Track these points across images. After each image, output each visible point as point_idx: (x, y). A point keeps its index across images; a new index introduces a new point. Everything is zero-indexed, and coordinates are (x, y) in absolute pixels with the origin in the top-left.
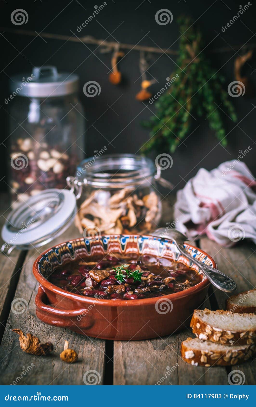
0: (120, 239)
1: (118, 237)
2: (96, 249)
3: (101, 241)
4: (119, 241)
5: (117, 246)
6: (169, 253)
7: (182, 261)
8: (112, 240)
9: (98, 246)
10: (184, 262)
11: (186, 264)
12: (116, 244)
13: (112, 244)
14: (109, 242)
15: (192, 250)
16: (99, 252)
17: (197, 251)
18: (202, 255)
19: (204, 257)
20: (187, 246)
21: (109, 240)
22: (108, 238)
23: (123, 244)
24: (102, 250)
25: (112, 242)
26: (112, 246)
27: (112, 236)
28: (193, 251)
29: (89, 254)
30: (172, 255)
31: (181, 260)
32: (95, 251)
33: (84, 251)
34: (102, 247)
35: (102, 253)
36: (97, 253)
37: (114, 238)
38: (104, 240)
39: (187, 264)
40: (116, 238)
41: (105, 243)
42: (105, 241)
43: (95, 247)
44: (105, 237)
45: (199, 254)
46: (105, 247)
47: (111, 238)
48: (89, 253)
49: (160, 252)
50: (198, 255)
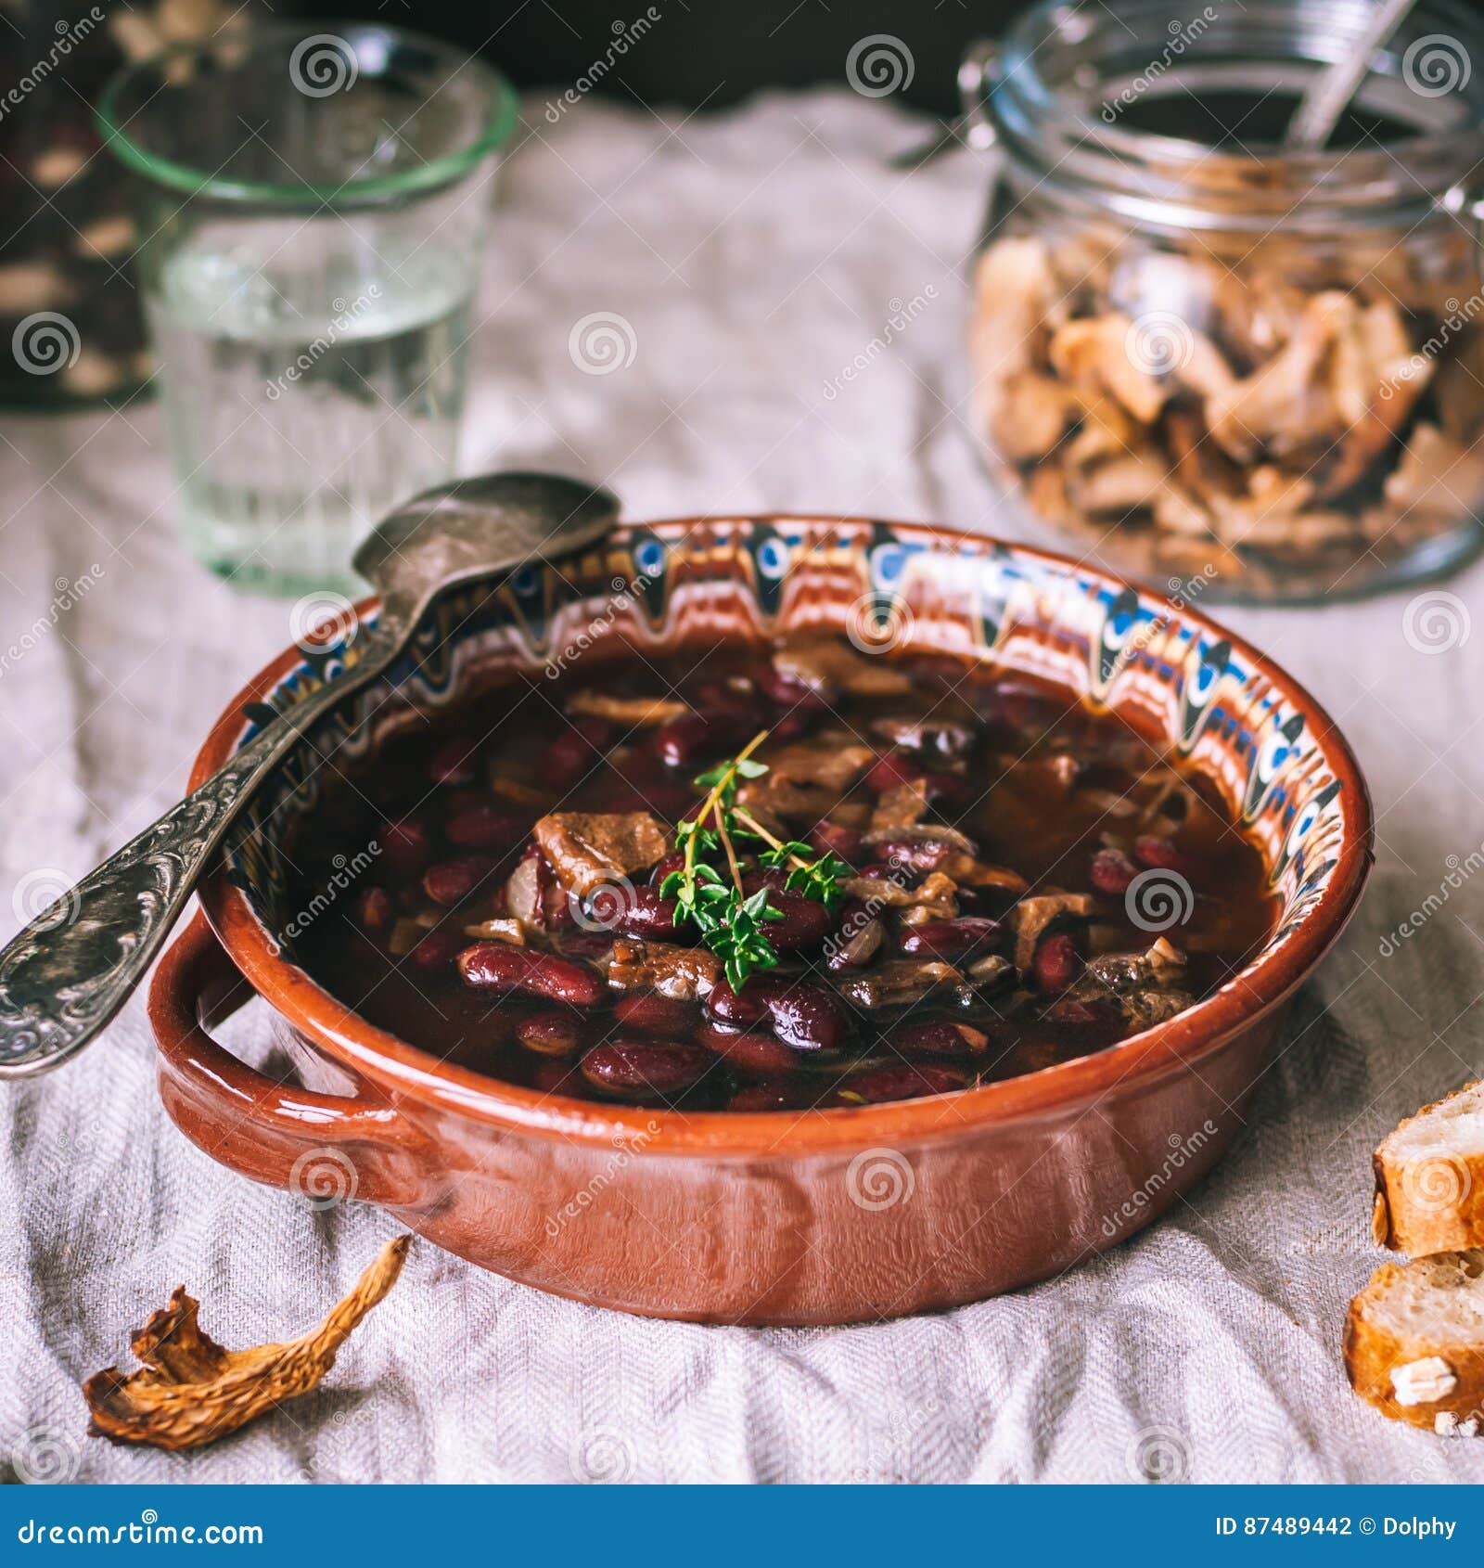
0: (869, 553)
1: (858, 540)
2: (702, 606)
3: (745, 558)
4: (862, 565)
5: (841, 597)
6: (1147, 695)
7: (1213, 766)
8: (818, 557)
9: (723, 589)
10: (1221, 776)
11: (1230, 790)
12: (840, 583)
13: (815, 581)
14: (799, 569)
15: (1274, 709)
16: (725, 621)
17: (1300, 729)
18: (1320, 763)
19: (1325, 779)
20: (1258, 678)
21: (798, 553)
22: (791, 541)
23: (886, 588)
24: (744, 613)
25: (817, 570)
26: (813, 595)
27: (821, 528)
28: (1277, 719)
29: (658, 630)
30: (1167, 715)
31: (1206, 759)
32: (701, 619)
33: (622, 615)
34: (746, 597)
35: (745, 629)
36: (710, 629)
37: (833, 541)
38: (761, 554)
39: (1232, 796)
40: (845, 543)
41: (771, 572)
42: (772, 560)
43: (699, 591)
44: (774, 534)
45: (1304, 751)
46: (769, 594)
47: (813, 540)
48: (657, 623)
49: (1103, 680)
50: (1300, 759)
